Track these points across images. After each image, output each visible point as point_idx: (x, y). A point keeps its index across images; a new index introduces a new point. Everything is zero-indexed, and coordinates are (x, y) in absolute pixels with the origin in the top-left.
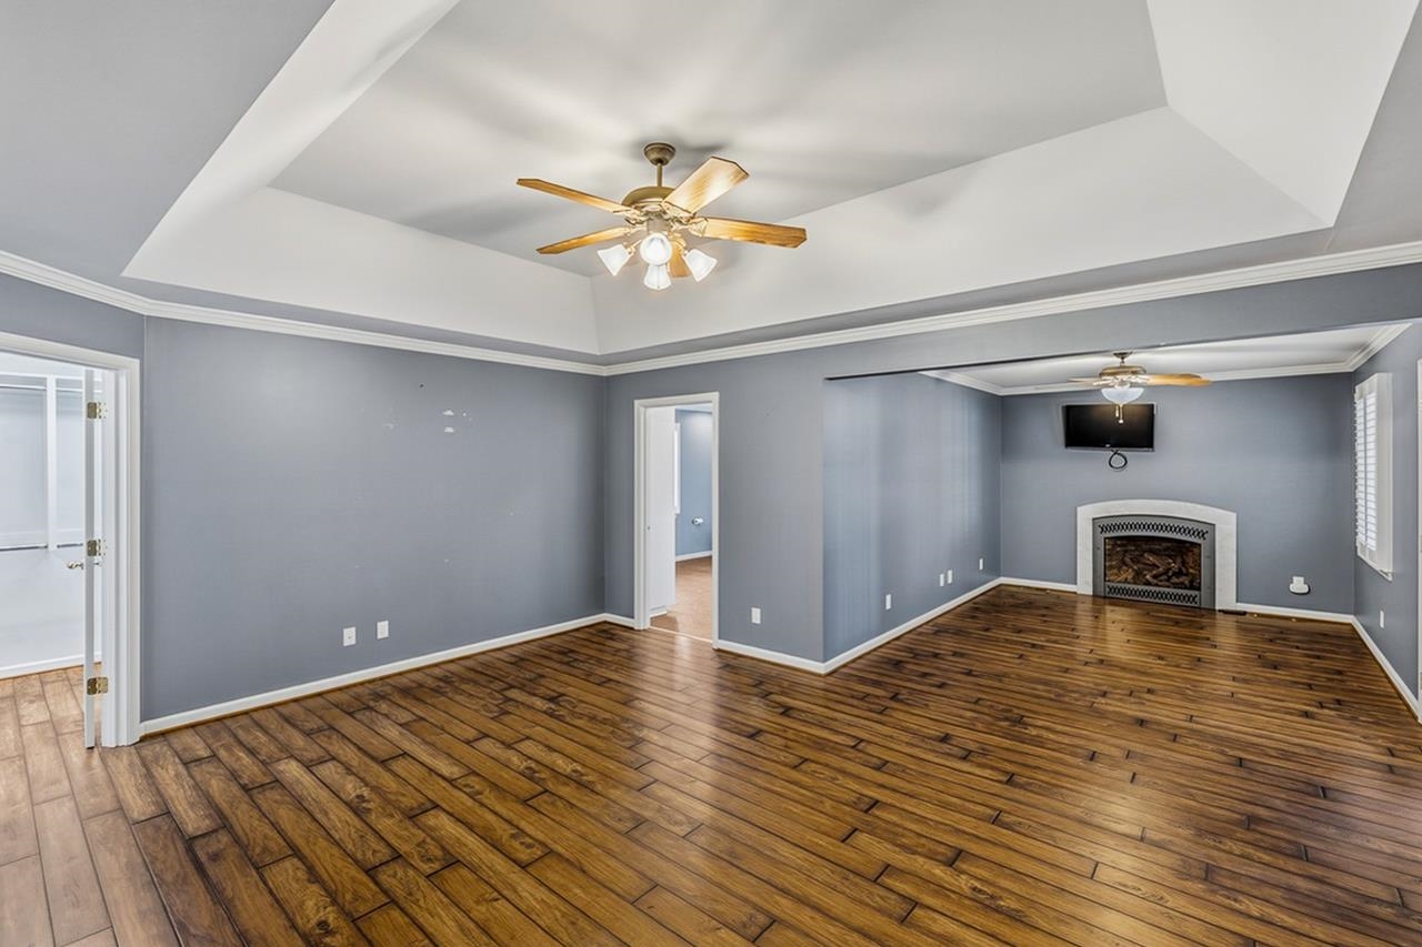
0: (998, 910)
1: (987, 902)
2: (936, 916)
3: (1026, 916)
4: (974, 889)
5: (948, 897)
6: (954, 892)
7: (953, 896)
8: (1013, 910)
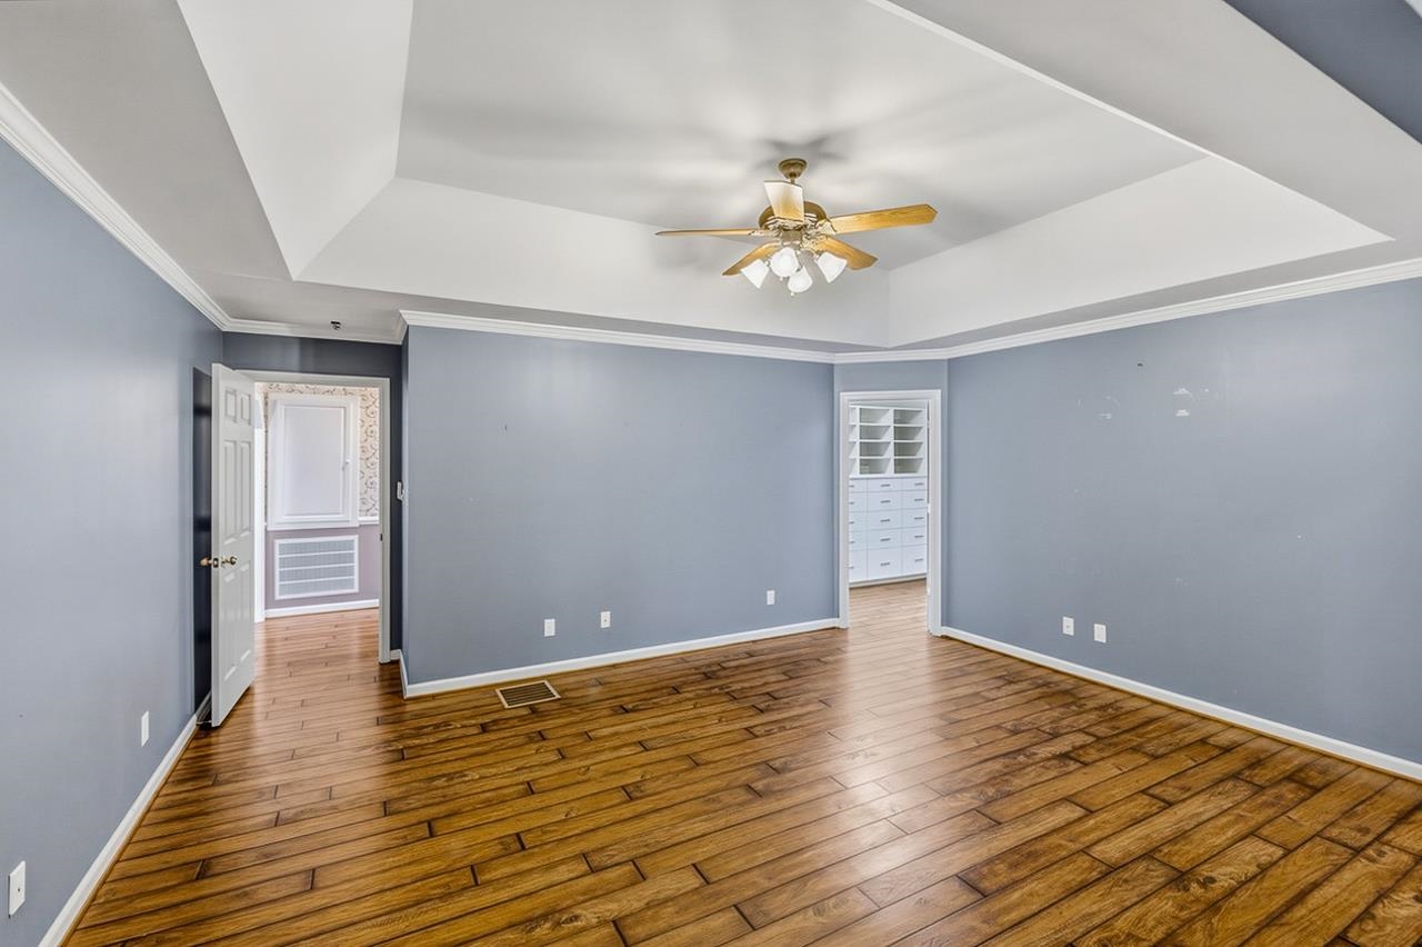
0: (545, 917)
1: (557, 915)
2: (572, 875)
3: (523, 930)
4: (576, 918)
5: (584, 894)
6: (583, 902)
7: (582, 898)
8: (536, 927)
